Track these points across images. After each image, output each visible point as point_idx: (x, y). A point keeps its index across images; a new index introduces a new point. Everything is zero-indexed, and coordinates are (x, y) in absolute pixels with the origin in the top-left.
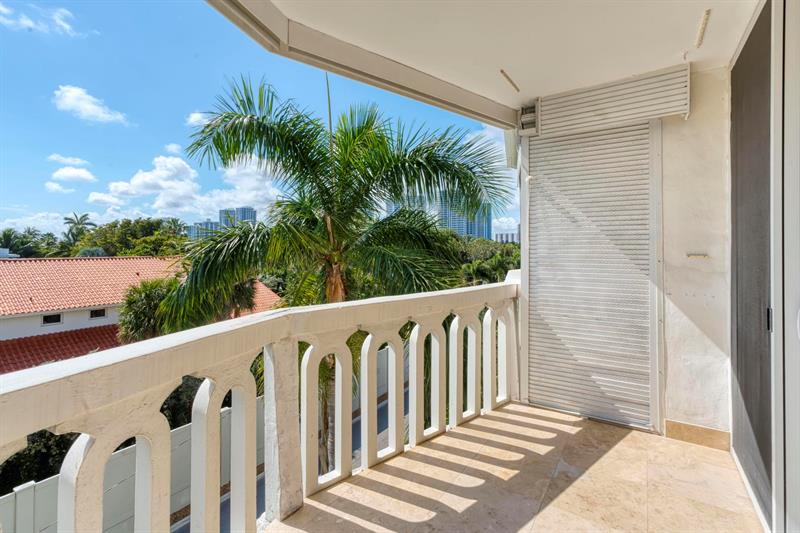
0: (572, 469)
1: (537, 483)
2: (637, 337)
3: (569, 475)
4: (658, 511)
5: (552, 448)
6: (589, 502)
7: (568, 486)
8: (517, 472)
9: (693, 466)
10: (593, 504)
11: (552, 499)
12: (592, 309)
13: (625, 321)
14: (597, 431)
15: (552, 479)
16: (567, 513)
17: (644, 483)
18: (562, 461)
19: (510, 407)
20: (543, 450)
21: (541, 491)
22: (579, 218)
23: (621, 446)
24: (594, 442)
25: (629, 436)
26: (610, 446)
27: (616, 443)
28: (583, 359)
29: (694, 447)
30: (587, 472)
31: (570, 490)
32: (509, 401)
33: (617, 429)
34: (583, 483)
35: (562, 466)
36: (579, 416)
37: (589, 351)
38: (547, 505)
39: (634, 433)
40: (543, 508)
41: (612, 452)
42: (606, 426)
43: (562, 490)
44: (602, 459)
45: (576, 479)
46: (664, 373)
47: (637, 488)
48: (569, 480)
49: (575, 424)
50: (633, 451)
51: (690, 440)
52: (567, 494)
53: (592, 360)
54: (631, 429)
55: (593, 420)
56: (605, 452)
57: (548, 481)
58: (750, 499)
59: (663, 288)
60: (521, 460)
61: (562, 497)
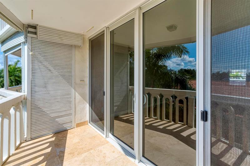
0: (62, 149)
1: (55, 160)
2: (69, 104)
3: (62, 151)
4: (86, 144)
5: (51, 148)
6: (72, 153)
7: (64, 154)
8: (45, 162)
9: (85, 131)
10: (73, 153)
11: (63, 160)
12: (56, 99)
13: (66, 100)
14: (60, 135)
15: (59, 156)
16: (69, 160)
17: (79, 140)
18: (57, 149)
19: (23, 145)
20: (49, 150)
21: (58, 161)
22: (52, 70)
23: (68, 136)
24: (61, 139)
25: (68, 132)
26: (66, 137)
27: (67, 136)
28: (53, 115)
29: (82, 127)
30: (66, 147)
31: (66, 154)
32: (21, 144)
33: (64, 132)
34: (67, 151)
35: (58, 150)
36: (52, 134)
37: (55, 112)
38: (63, 163)
39: (69, 131)
40: (63, 164)
41: (68, 138)
42: (61, 133)
43: (64, 156)
44: (67, 142)
45: (65, 151)
46: (75, 112)
47: (79, 143)
48: (63, 152)
49: (52, 137)
50: (72, 135)
51: (81, 126)
52: (66, 156)
53: (56, 115)
54: (67, 130)
55: (57, 133)
56: (66, 139)
57: (58, 157)
58: (96, 131)
59: (75, 90)
60: (44, 158)
61: (65, 157)
